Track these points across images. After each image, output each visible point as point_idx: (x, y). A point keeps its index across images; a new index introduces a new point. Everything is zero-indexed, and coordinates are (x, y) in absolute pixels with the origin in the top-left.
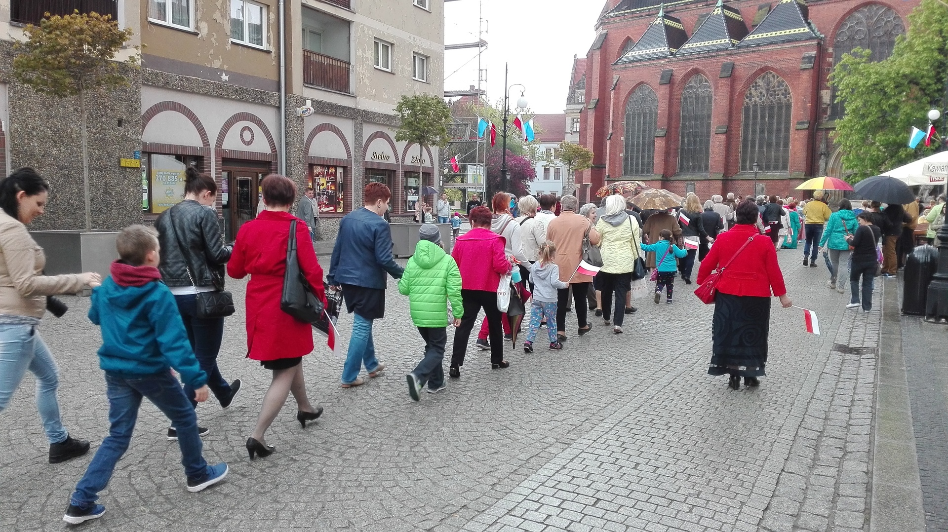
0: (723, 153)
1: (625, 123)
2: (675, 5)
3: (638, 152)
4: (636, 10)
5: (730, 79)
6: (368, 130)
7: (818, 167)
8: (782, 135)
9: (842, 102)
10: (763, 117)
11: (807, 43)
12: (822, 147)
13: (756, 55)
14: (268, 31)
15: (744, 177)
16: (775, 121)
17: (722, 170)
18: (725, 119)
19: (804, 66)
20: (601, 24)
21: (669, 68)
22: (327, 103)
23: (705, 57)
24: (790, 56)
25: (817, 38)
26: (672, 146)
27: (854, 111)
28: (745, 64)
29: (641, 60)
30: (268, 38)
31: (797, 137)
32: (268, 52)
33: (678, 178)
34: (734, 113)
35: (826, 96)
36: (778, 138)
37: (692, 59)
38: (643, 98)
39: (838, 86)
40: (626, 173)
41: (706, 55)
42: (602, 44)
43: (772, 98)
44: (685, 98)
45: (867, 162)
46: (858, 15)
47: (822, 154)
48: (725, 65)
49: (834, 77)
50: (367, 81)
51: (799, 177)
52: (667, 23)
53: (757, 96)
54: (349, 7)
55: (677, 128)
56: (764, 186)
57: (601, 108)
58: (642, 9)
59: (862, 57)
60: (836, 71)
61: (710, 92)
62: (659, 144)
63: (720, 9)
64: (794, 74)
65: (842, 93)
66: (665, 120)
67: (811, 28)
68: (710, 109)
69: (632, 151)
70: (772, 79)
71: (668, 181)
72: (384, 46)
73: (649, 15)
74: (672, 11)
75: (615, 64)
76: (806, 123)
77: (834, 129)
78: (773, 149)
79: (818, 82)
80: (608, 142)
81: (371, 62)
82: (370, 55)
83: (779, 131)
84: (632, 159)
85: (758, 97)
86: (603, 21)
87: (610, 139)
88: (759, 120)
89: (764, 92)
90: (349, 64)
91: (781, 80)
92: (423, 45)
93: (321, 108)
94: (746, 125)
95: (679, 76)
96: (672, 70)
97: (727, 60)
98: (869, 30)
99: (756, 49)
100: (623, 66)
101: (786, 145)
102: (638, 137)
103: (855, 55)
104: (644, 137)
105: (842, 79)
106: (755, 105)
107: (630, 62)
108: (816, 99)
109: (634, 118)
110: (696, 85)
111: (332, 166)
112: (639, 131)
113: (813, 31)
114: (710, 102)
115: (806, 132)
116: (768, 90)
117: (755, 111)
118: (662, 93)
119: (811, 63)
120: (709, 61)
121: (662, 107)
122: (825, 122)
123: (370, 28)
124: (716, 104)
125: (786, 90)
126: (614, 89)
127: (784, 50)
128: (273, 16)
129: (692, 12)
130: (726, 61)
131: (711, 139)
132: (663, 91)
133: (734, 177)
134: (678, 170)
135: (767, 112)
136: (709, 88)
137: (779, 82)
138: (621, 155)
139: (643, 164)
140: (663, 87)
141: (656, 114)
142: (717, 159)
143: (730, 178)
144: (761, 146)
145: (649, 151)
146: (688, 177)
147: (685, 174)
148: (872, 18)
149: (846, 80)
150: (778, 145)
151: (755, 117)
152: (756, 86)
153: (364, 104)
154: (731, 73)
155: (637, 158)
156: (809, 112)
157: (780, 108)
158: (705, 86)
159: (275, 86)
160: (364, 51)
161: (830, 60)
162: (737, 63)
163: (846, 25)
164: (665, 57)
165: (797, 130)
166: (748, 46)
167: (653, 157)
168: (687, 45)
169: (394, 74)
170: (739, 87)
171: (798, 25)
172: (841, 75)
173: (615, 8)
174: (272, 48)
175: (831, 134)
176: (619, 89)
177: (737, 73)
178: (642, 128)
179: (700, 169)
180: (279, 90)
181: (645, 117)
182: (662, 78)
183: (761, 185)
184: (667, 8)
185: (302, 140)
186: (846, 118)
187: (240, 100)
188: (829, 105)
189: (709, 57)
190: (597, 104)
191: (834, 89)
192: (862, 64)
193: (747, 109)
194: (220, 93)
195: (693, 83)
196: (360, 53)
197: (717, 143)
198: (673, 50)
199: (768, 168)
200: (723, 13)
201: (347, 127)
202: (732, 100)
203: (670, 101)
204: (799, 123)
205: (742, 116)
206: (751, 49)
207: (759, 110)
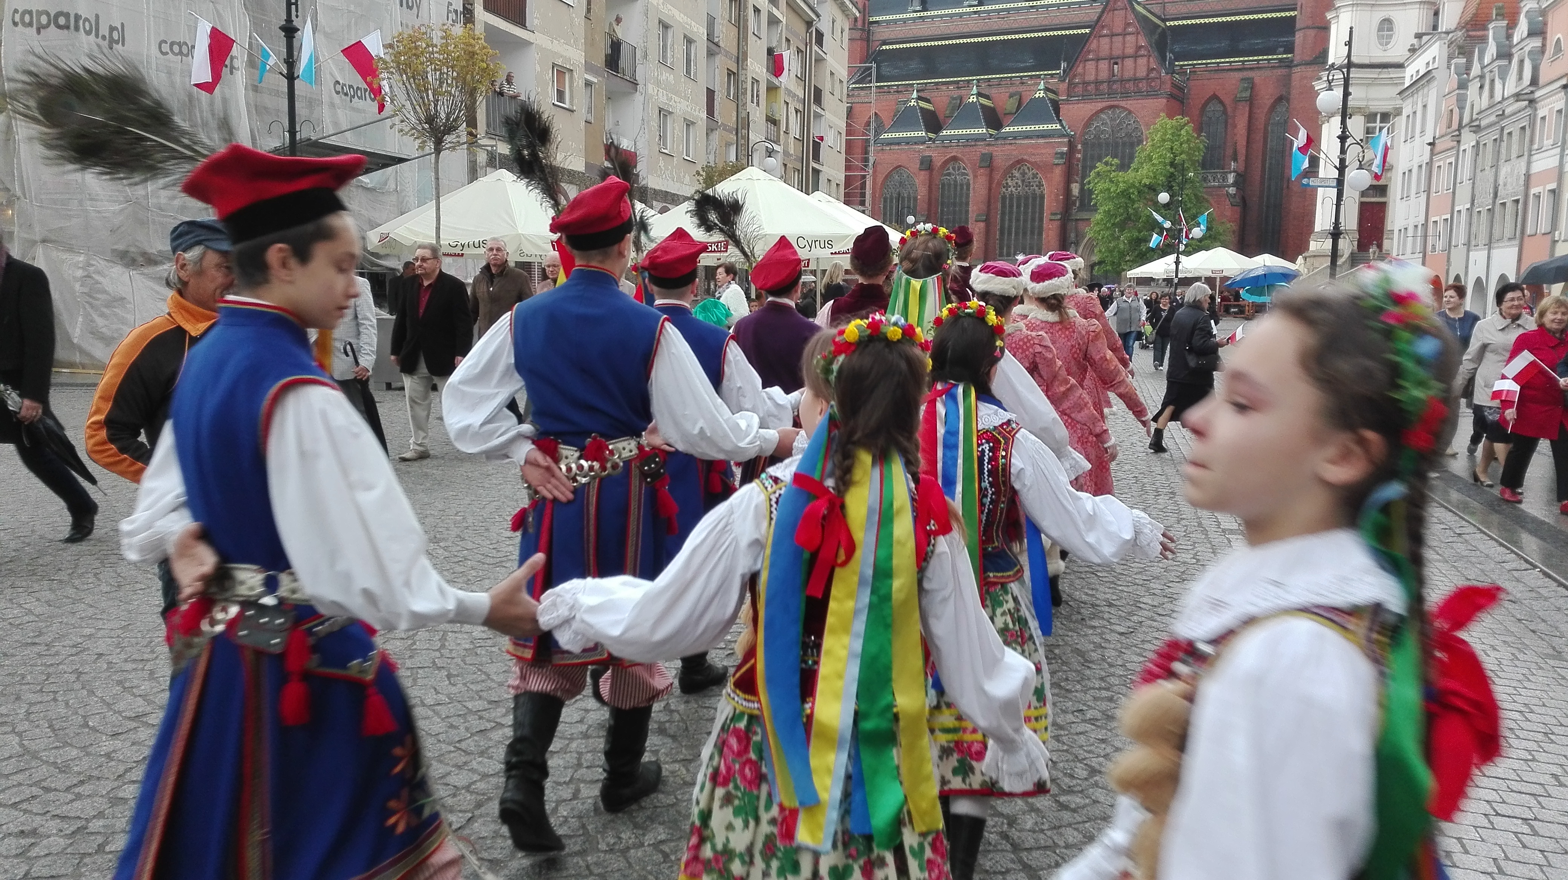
5: (988, 169)
8: (1036, 224)
10: (1018, 207)
11: (1059, 140)
12: (1072, 234)
13: (1013, 147)
16: (1030, 211)
18: (984, 207)
19: (1056, 161)
21: (927, 152)
23: (963, 146)
24: (1043, 151)
25: (1068, 135)
29: (899, 144)
31: (1048, 227)
34: (992, 201)
35: (1075, 189)
36: (1033, 228)
37: (953, 147)
38: (902, 182)
41: (965, 143)
43: (1027, 189)
44: (943, 185)
45: (1115, 254)
46: (1103, 116)
48: (983, 155)
52: (922, 105)
53: (1013, 186)
55: (936, 214)
58: (890, 83)
61: (968, 180)
63: (975, 95)
64: (1048, 168)
66: (925, 206)
67: (1062, 125)
68: (968, 195)
70: (1027, 171)
74: (922, 90)
76: (1058, 214)
78: (1028, 237)
79: (1069, 177)
83: (1033, 220)
88: (1015, 209)
89: (1020, 183)
91: (1035, 173)
94: (1003, 214)
95: (938, 162)
96: (931, 156)
97: (986, 150)
98: (1112, 131)
99: (1011, 141)
100: (880, 148)
101: (1040, 234)
106: (1012, 195)
107: (887, 144)
108: (1068, 191)
109: (892, 202)
110: (954, 172)
112: (897, 215)
113: (1064, 127)
114: (968, 189)
115: (1059, 223)
116: (1023, 181)
117: (1011, 201)
118: (921, 178)
119: (1063, 158)
120: (967, 149)
121: (923, 191)
122: (1075, 214)
124: (974, 192)
125: (1039, 183)
127: (1038, 144)
129: (943, 93)
130: (984, 151)
132: (923, 176)
135: (1023, 201)
136: (967, 175)
137: (1033, 174)
140: (923, 173)
141: (915, 199)
144: (1017, 234)
148: (1115, 120)
150: (1032, 233)
151: (1011, 206)
152: (1012, 177)
154: (988, 162)
156: (1060, 205)
157: (1034, 199)
158: (964, 174)
161: (1079, 156)
162: (995, 154)
163: (1094, 124)
165: (1050, 220)
166: (1005, 138)
168: (945, 132)
170: (997, 176)
171: (1051, 122)
173: (858, 79)
176: (876, 171)
177: (995, 164)
178: (900, 213)
181: (903, 201)
182: (922, 163)
184: (917, 87)
188: (1077, 197)
189: (968, 145)
192: (1113, 173)
193: (1004, 198)
195: (951, 170)
198: (931, 136)
200: (978, 100)
202: (990, 189)
203: (929, 187)
204: (1052, 214)
205: (1000, 205)
206: (1008, 142)
207: (1015, 200)
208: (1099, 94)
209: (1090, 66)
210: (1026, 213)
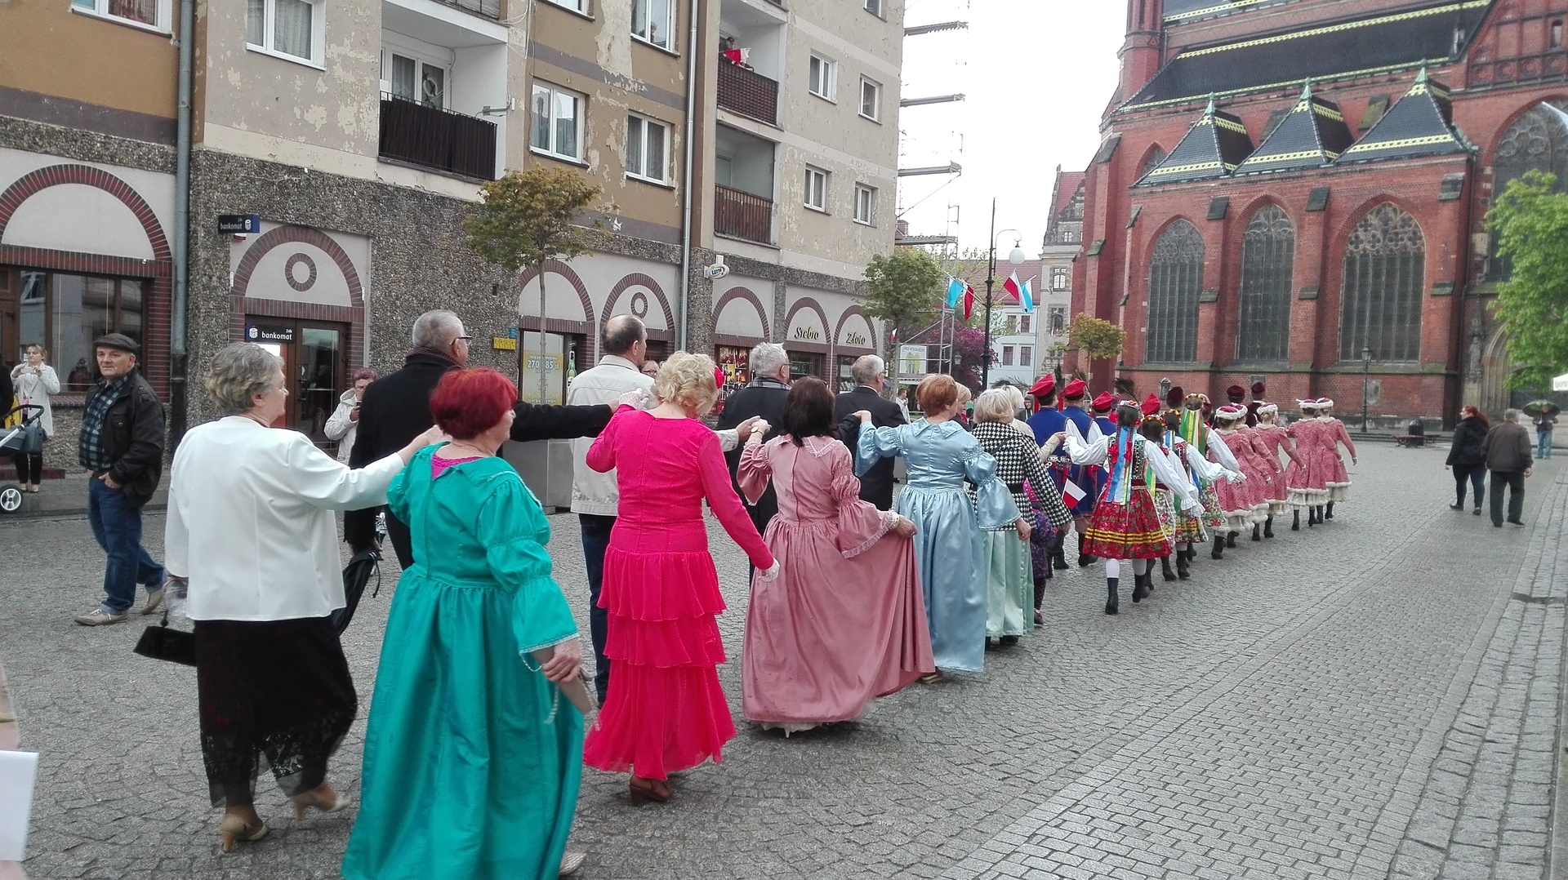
0: (1312, 330)
1: (1149, 279)
2: (1233, 95)
3: (1170, 325)
4: (1168, 101)
5: (1323, 214)
6: (793, 296)
7: (1469, 356)
8: (1409, 303)
9: (1508, 256)
10: (1377, 275)
11: (1450, 160)
12: (1475, 324)
13: (1367, 176)
14: (671, 160)
15: (1347, 369)
16: (1397, 280)
17: (1309, 356)
18: (1315, 276)
19: (1444, 196)
20: (1110, 123)
21: (1222, 194)
22: (743, 259)
23: (1282, 179)
24: (1422, 180)
25: (1465, 151)
26: (1228, 318)
27: (1527, 270)
28: (1347, 190)
29: (1177, 182)
30: (671, 169)
31: (1433, 307)
32: (670, 189)
33: (1236, 368)
34: (1330, 266)
35: (1481, 243)
36: (1402, 308)
37: (1260, 181)
38: (1180, 241)
39: (1501, 228)
40: (1150, 358)
41: (1285, 175)
42: (1112, 155)
43: (1392, 245)
44: (1249, 243)
45: (1549, 351)
46: (1533, 117)
47: (1474, 335)
48: (1315, 192)
49: (1494, 217)
50: (794, 226)
51: (1437, 371)
52: (1219, 123)
53: (1367, 241)
54: (774, 123)
55: (1236, 289)
56: (1379, 384)
57: (1109, 255)
58: (1178, 100)
59: (1541, 184)
60: (1499, 206)
61: (1290, 233)
62: (1206, 314)
63: (1306, 102)
64: (1428, 208)
65: (1508, 242)
66: (1216, 277)
67: (1455, 136)
68: (1289, 259)
69: (1161, 325)
70: (1392, 215)
71: (1220, 372)
72: (818, 175)
73: (1189, 110)
74: (1228, 105)
75: (1135, 187)
76: (1449, 285)
77: (1494, 296)
78: (1394, 326)
79: (1468, 222)
80: (1122, 309)
81: (800, 200)
82: (799, 189)
83: (1403, 296)
84: (1161, 336)
85: (1369, 242)
86: (1112, 117)
87: (1124, 304)
88: (1370, 279)
89: (1379, 235)
90: (771, 202)
91: (1406, 217)
92: (870, 172)
93: (737, 266)
94: (1350, 287)
95: (1239, 206)
96: (1228, 198)
97: (1320, 184)
98: (1552, 140)
99: (1367, 167)
100: (1148, 190)
101: (1416, 319)
102: (1172, 302)
103: (1529, 182)
104: (1181, 302)
105: (1506, 220)
106: (1365, 255)
107: (1160, 184)
108: (1465, 247)
109: (1164, 272)
110: (1266, 222)
111: (743, 348)
112: (1172, 292)
113: (1459, 140)
114: (1290, 248)
115: (1448, 300)
116: (1385, 232)
117: (1364, 265)
118: (1211, 233)
119: (1456, 191)
120: (1289, 185)
121: (1211, 255)
122: (1480, 285)
123: (801, 151)
124: (1299, 253)
125: (1415, 233)
126: (1132, 226)
127: (1412, 169)
128: (678, 138)
129: (1260, 106)
130: (1316, 186)
131: (1292, 308)
132: (1215, 228)
133: (1329, 369)
134: (1236, 356)
135: (1384, 266)
136: (1289, 226)
137: (1403, 220)
138: (1143, 330)
139: (1178, 345)
140: (1214, 224)
141: (1201, 266)
142: (1301, 339)
143: (1322, 370)
144: (1374, 320)
145: (1189, 324)
146: (1253, 367)
147: (1249, 363)
148: (1557, 122)
149: (1515, 222)
150: (1402, 319)
151: (1364, 274)
152: (1366, 226)
153: (789, 259)
154: (1324, 204)
155: (1170, 335)
156: (1453, 269)
157: (1405, 260)
158: (1282, 224)
159: (677, 236)
160: (792, 183)
161: (1488, 186)
162: (1334, 189)
163: (1515, 131)
164: (1216, 178)
165: (1434, 296)
166: (1352, 163)
167: (1196, 335)
168: (1252, 159)
169: (829, 215)
170: (1339, 225)
171: (1436, 131)
172: (1507, 213)
173: (1134, 99)
174: (675, 184)
175: (1490, 304)
176: (1141, 226)
177: (1334, 205)
178: (1177, 289)
179: (1273, 355)
180: (682, 242)
181: (1183, 271)
182: (1212, 209)
183: (1374, 383)
184: (1219, 100)
185: (709, 311)
186: (1514, 281)
187: (634, 257)
188: (1486, 257)
189: (1290, 178)
190: (1102, 248)
191: (1495, 235)
192: (1541, 197)
193: (1351, 262)
194: (613, 248)
195: (1262, 220)
196: (786, 187)
197: (1301, 315)
198: (1231, 167)
199: (1385, 355)
200: (1312, 109)
201: (764, 291)
202: (1325, 247)
203: (1225, 245)
204: (1437, 286)
205: (1343, 273)
206: (1358, 168)
207: (1371, 265)
208: (1525, 79)
209: (1509, 33)
210: (1389, 286)
